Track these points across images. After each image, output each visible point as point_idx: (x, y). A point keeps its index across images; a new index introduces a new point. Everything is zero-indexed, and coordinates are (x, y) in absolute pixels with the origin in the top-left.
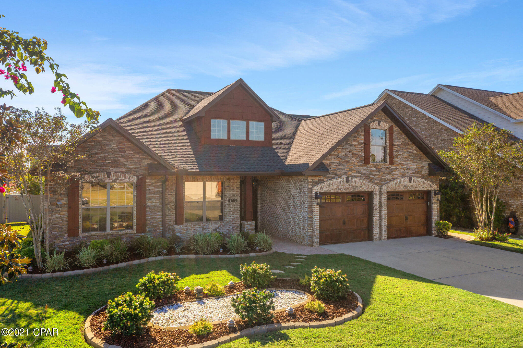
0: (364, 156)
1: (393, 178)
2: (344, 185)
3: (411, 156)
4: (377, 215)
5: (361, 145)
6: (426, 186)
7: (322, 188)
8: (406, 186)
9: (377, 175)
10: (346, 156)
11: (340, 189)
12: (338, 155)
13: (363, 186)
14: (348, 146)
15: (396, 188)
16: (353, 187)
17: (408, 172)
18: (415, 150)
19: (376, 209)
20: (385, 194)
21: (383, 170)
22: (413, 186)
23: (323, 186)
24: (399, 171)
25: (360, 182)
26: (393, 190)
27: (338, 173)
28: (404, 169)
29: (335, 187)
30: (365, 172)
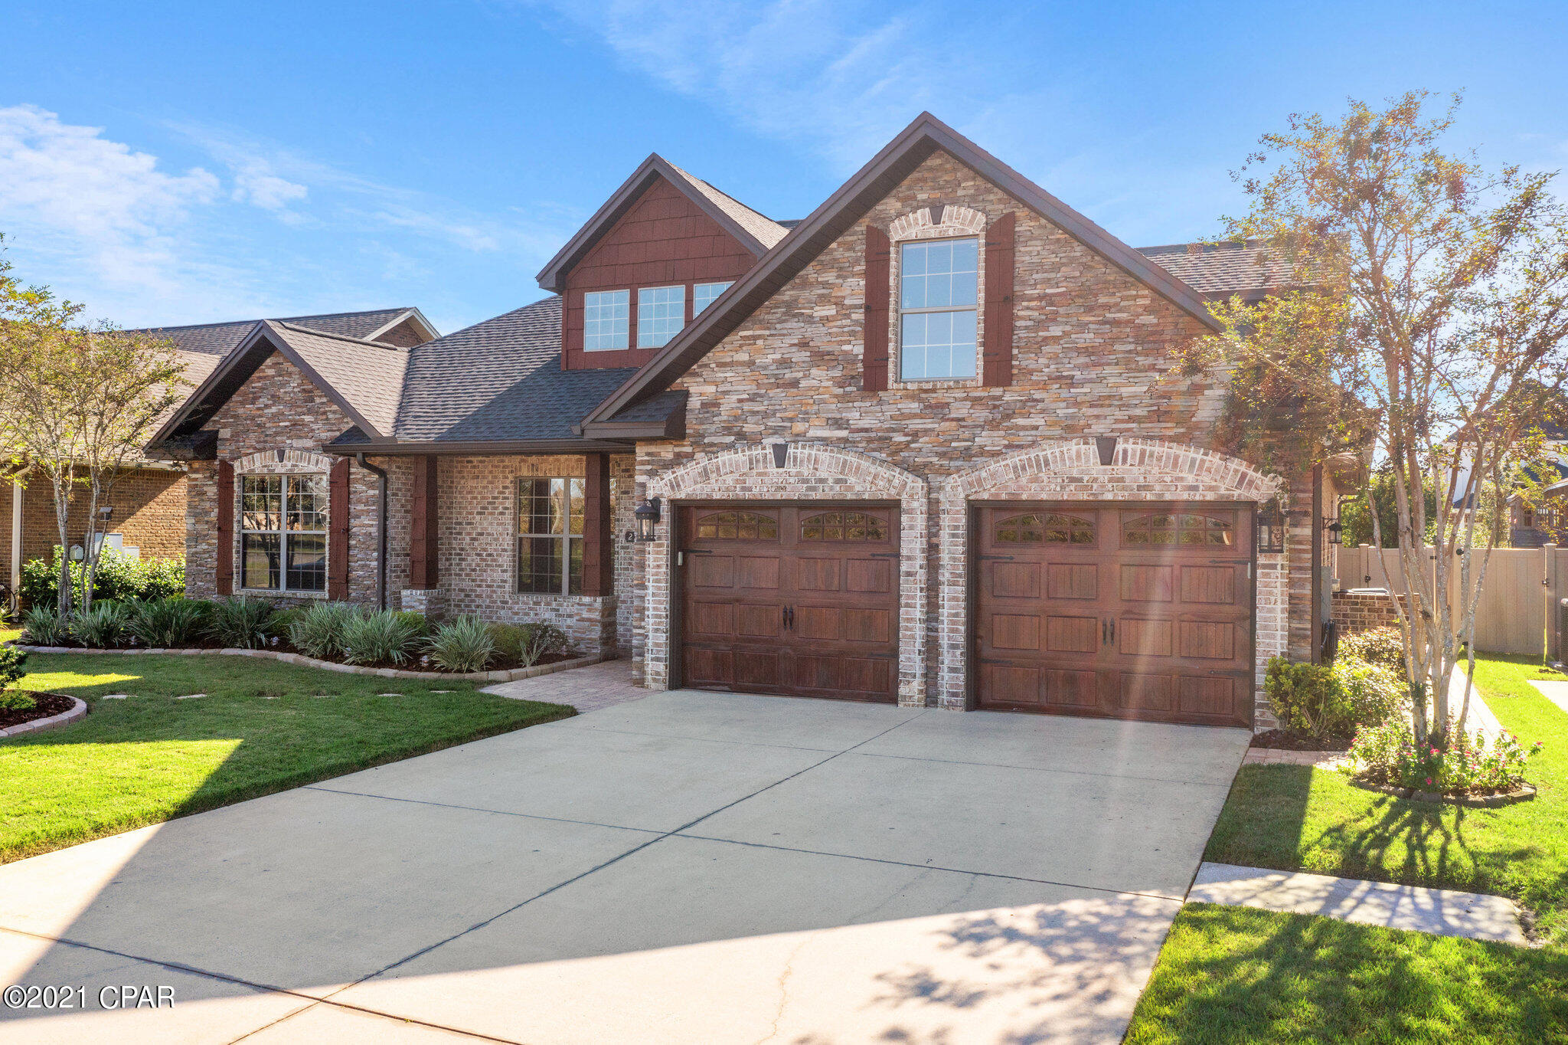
0: (861, 357)
1: (1008, 446)
2: (765, 474)
3: (1115, 340)
4: (913, 597)
5: (854, 316)
7: (678, 485)
8: (1080, 480)
9: (926, 431)
10: (785, 363)
11: (750, 489)
12: (751, 364)
13: (852, 480)
14: (792, 324)
15: (1021, 487)
16: (806, 481)
17: (1097, 417)
18: (1148, 310)
19: (909, 574)
20: (957, 512)
21: (960, 410)
22: (1122, 480)
23: (682, 476)
24: (1043, 411)
25: (837, 463)
26: (1004, 497)
27: (748, 428)
28: (1077, 404)
29: (730, 480)
30: (865, 423)
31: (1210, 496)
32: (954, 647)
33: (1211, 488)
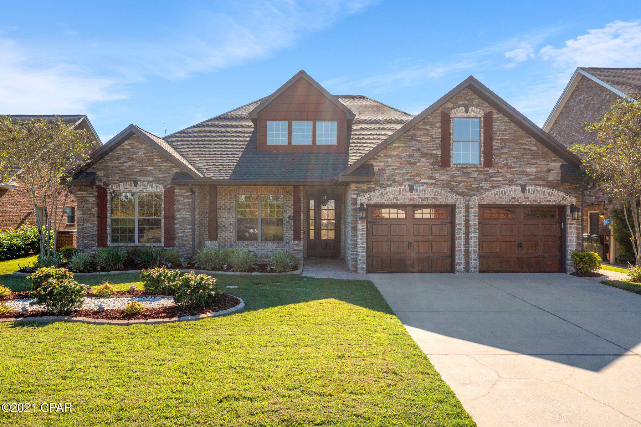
0: (440, 155)
1: (491, 187)
2: (405, 195)
3: (526, 154)
4: (461, 237)
5: (437, 141)
6: (553, 198)
7: (371, 199)
8: (515, 198)
9: (463, 182)
10: (411, 156)
11: (400, 200)
12: (398, 156)
13: (438, 197)
14: (414, 143)
15: (497, 200)
16: (422, 198)
17: (519, 178)
18: (535, 146)
19: (459, 229)
20: (476, 208)
21: (475, 175)
22: (528, 198)
23: (373, 195)
24: (502, 176)
25: (433, 191)
26: (491, 203)
27: (397, 179)
28: (513, 174)
29: (391, 197)
30: (442, 178)
31: (554, 203)
32: (475, 253)
33: (554, 201)
